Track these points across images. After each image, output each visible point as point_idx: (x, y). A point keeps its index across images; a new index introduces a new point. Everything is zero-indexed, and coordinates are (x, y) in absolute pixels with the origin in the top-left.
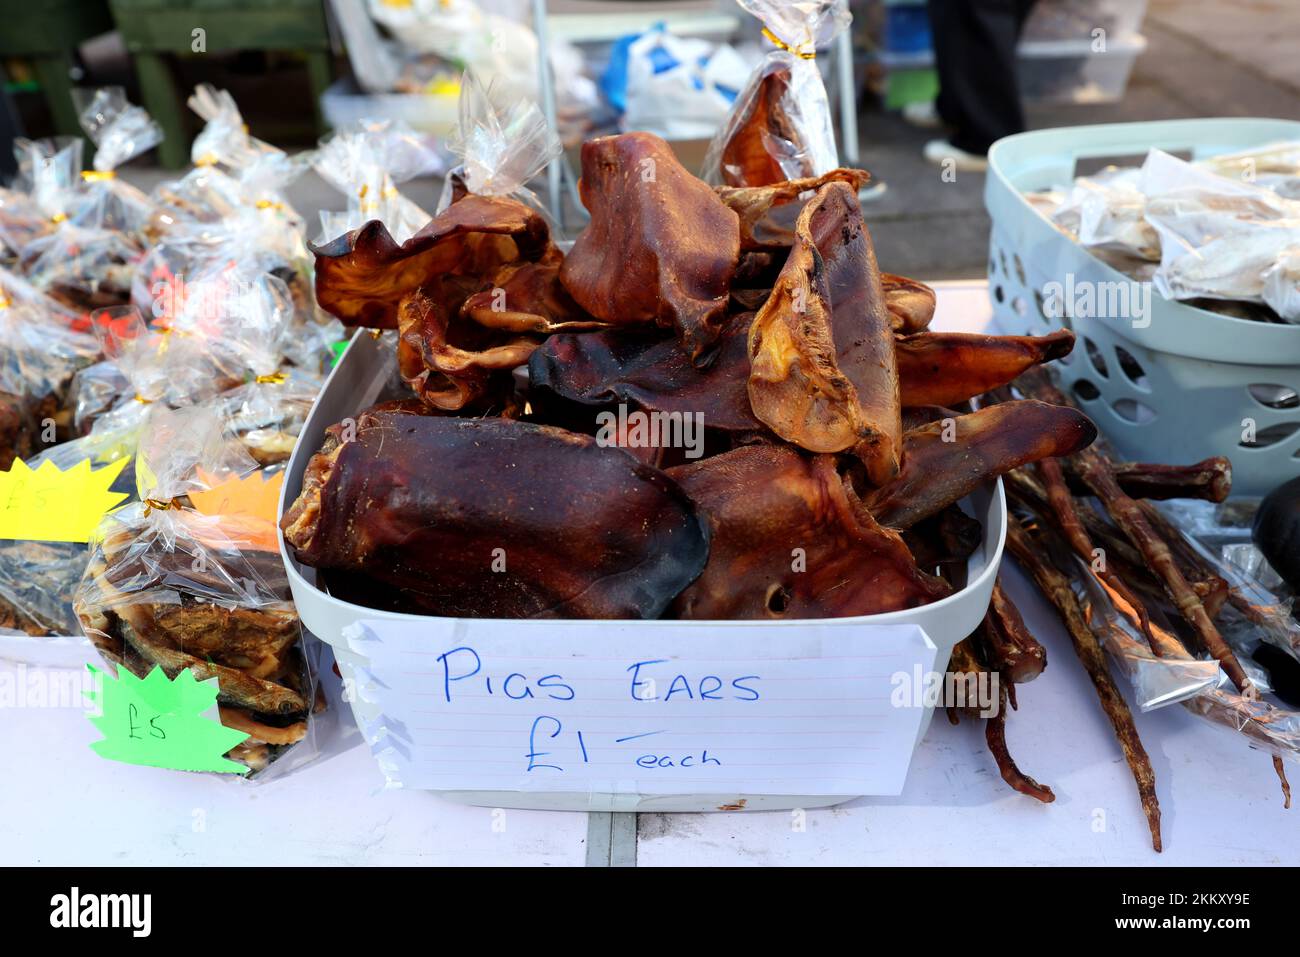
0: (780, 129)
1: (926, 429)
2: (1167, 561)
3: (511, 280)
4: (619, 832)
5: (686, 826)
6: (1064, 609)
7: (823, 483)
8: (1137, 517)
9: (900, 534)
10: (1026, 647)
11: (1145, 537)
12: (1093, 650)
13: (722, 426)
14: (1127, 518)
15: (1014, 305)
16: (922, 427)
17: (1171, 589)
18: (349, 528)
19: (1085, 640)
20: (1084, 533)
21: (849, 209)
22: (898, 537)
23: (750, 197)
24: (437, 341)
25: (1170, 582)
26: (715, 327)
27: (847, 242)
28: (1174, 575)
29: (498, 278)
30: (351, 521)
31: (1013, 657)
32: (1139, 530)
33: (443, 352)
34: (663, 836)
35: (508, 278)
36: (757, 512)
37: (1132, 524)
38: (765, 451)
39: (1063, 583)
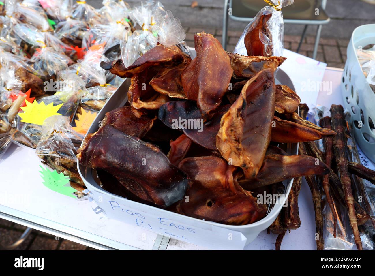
0: (265, 31)
1: (274, 156)
2: (351, 204)
3: (166, 75)
4: (164, 241)
5: (182, 244)
6: (316, 205)
7: (227, 177)
8: (348, 185)
9: (251, 193)
10: (294, 222)
11: (347, 194)
12: (320, 222)
13: (206, 147)
14: (345, 184)
15: (346, 86)
16: (274, 155)
17: (349, 213)
18: (89, 162)
19: (318, 218)
20: (328, 186)
21: (268, 78)
22: (250, 195)
23: (244, 61)
24: (136, 96)
25: (350, 211)
26: (212, 114)
27: (265, 90)
28: (352, 210)
29: (163, 73)
30: (90, 160)
31: (289, 224)
32: (347, 190)
33: (136, 101)
34: (175, 245)
35: (166, 73)
36: (206, 181)
37: (346, 187)
38: (216, 159)
39: (319, 196)
